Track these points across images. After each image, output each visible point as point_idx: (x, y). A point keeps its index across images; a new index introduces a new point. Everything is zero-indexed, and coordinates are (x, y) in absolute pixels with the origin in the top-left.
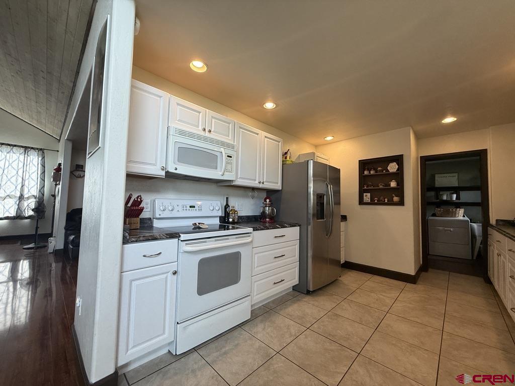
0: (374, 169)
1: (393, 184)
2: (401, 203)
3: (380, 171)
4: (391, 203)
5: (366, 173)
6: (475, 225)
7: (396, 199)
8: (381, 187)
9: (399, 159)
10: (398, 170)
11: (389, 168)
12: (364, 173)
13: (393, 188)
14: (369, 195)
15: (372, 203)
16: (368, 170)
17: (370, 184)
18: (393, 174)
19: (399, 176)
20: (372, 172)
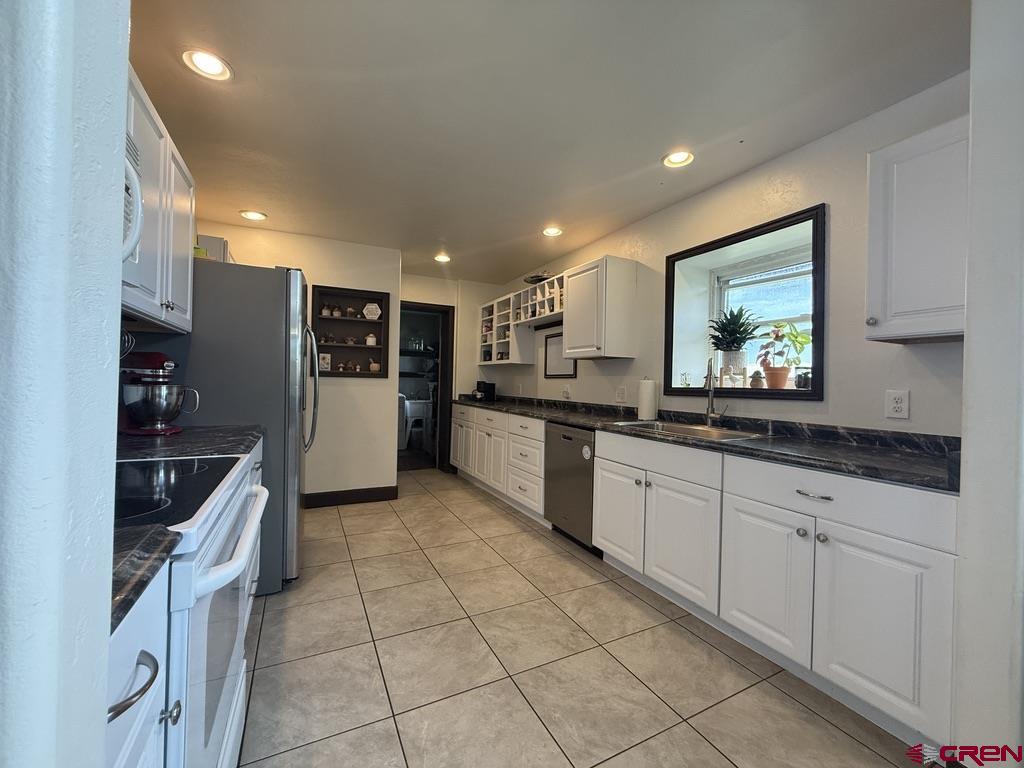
0: (340, 309)
1: (371, 341)
2: (383, 374)
3: (351, 314)
4: (367, 374)
5: (325, 313)
6: (407, 403)
7: (375, 367)
8: (351, 343)
9: (382, 299)
10: (380, 317)
11: (365, 312)
12: (321, 314)
13: (371, 348)
14: (328, 356)
15: (333, 373)
16: (329, 307)
17: (331, 335)
18: (372, 323)
19: (381, 327)
20: (337, 314)
